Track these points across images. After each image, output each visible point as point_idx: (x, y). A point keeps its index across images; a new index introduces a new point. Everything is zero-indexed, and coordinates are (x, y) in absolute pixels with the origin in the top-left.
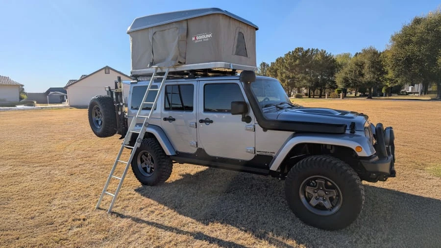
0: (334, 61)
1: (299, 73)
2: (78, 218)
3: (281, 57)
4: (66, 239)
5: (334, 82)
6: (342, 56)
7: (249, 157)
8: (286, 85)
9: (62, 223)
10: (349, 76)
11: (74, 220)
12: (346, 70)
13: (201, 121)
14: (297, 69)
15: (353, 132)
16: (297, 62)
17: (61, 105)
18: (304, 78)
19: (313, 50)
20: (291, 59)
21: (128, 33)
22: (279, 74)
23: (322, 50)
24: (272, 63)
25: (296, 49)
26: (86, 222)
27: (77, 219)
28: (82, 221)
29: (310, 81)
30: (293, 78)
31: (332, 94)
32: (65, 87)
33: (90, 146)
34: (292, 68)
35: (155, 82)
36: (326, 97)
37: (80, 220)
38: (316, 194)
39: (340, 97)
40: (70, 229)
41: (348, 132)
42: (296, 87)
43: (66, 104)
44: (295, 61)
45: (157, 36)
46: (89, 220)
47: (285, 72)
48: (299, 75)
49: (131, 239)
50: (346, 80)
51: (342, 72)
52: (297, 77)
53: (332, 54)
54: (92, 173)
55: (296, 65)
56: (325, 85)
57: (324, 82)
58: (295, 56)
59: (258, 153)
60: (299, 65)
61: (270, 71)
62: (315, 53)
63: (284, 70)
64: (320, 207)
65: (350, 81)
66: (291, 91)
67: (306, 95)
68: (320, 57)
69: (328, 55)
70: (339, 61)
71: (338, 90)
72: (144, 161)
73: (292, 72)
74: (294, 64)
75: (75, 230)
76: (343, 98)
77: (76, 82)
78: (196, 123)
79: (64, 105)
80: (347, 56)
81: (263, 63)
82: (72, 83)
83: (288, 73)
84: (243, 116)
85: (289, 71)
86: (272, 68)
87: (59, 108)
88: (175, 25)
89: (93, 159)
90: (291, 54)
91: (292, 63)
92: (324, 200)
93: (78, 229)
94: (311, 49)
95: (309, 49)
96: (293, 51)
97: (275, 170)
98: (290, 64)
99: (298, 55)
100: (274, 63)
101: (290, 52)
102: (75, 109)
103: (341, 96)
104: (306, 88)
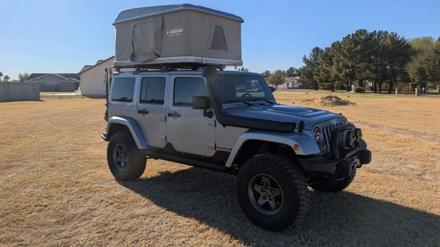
0: (408, 46)
1: (361, 61)
2: (41, 204)
3: (338, 41)
4: (23, 221)
5: (406, 74)
6: (420, 40)
7: (211, 153)
8: (343, 76)
9: (25, 208)
10: (424, 66)
11: (36, 206)
12: (422, 58)
13: (170, 115)
14: (359, 56)
15: (300, 131)
16: (359, 48)
17: (72, 94)
18: (368, 68)
19: (380, 33)
20: (351, 44)
21: (113, 24)
22: (335, 63)
23: (392, 33)
24: (326, 48)
25: (357, 31)
26: (47, 208)
27: (39, 205)
28: (43, 207)
29: (375, 72)
30: (353, 67)
31: (403, 89)
32: (79, 73)
33: (83, 139)
34: (351, 55)
35: (133, 74)
36: (396, 92)
37: (41, 206)
38: (264, 194)
39: (414, 93)
40: (29, 213)
41: (296, 130)
42: (357, 79)
43: (79, 92)
44: (355, 47)
45: (137, 29)
46: (49, 207)
47: (342, 60)
48: (360, 64)
49: (79, 225)
50: (421, 71)
51: (416, 61)
52: (358, 66)
53: (405, 38)
54: (73, 166)
55: (357, 52)
56: (395, 77)
57: (394, 74)
58: (355, 41)
59: (219, 149)
60: (361, 51)
61: (323, 59)
62: (383, 36)
63: (342, 58)
64: (266, 206)
65: (428, 74)
66: (351, 83)
67: (372, 88)
68: (389, 41)
69: (400, 39)
70: (415, 46)
71: (412, 84)
72: (119, 155)
73: (352, 60)
74: (354, 50)
75: (34, 214)
76: (418, 95)
77: (91, 67)
78: (166, 117)
79: (76, 94)
80: (427, 41)
81: (316, 48)
82: (87, 69)
83: (346, 61)
84: (204, 111)
85: (348, 59)
86: (326, 55)
87: (71, 97)
88: (151, 19)
89: (80, 152)
90: (351, 37)
91: (352, 49)
92: (271, 200)
93: (37, 213)
94: (377, 32)
95: (375, 31)
96: (353, 34)
97: (229, 167)
98: (349, 50)
99: (360, 39)
100: (329, 48)
101: (349, 35)
102: (87, 99)
103: (416, 92)
104: (371, 80)
